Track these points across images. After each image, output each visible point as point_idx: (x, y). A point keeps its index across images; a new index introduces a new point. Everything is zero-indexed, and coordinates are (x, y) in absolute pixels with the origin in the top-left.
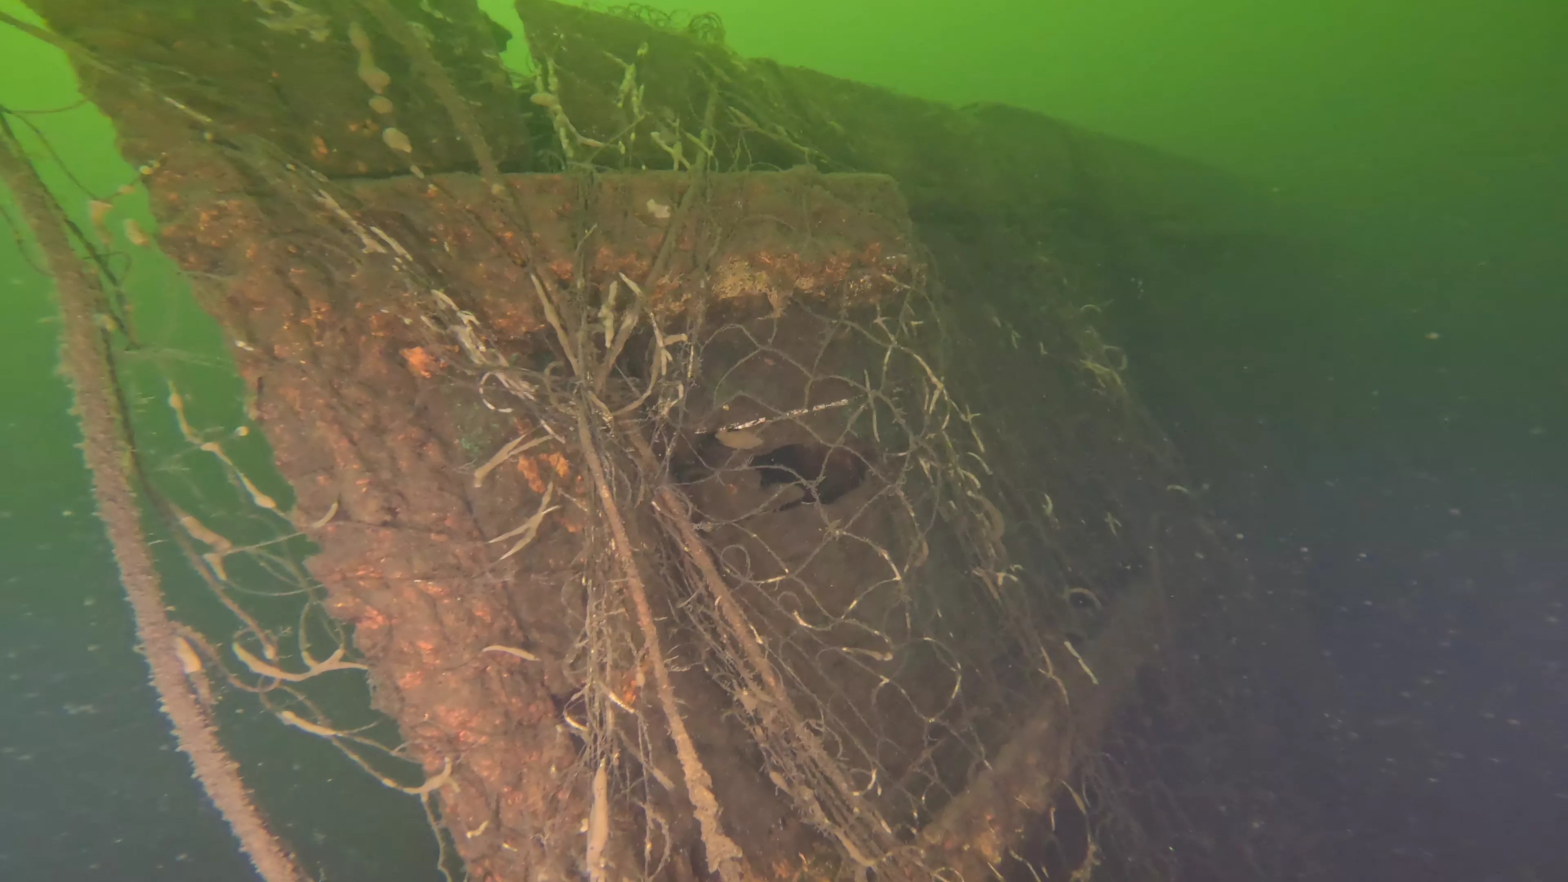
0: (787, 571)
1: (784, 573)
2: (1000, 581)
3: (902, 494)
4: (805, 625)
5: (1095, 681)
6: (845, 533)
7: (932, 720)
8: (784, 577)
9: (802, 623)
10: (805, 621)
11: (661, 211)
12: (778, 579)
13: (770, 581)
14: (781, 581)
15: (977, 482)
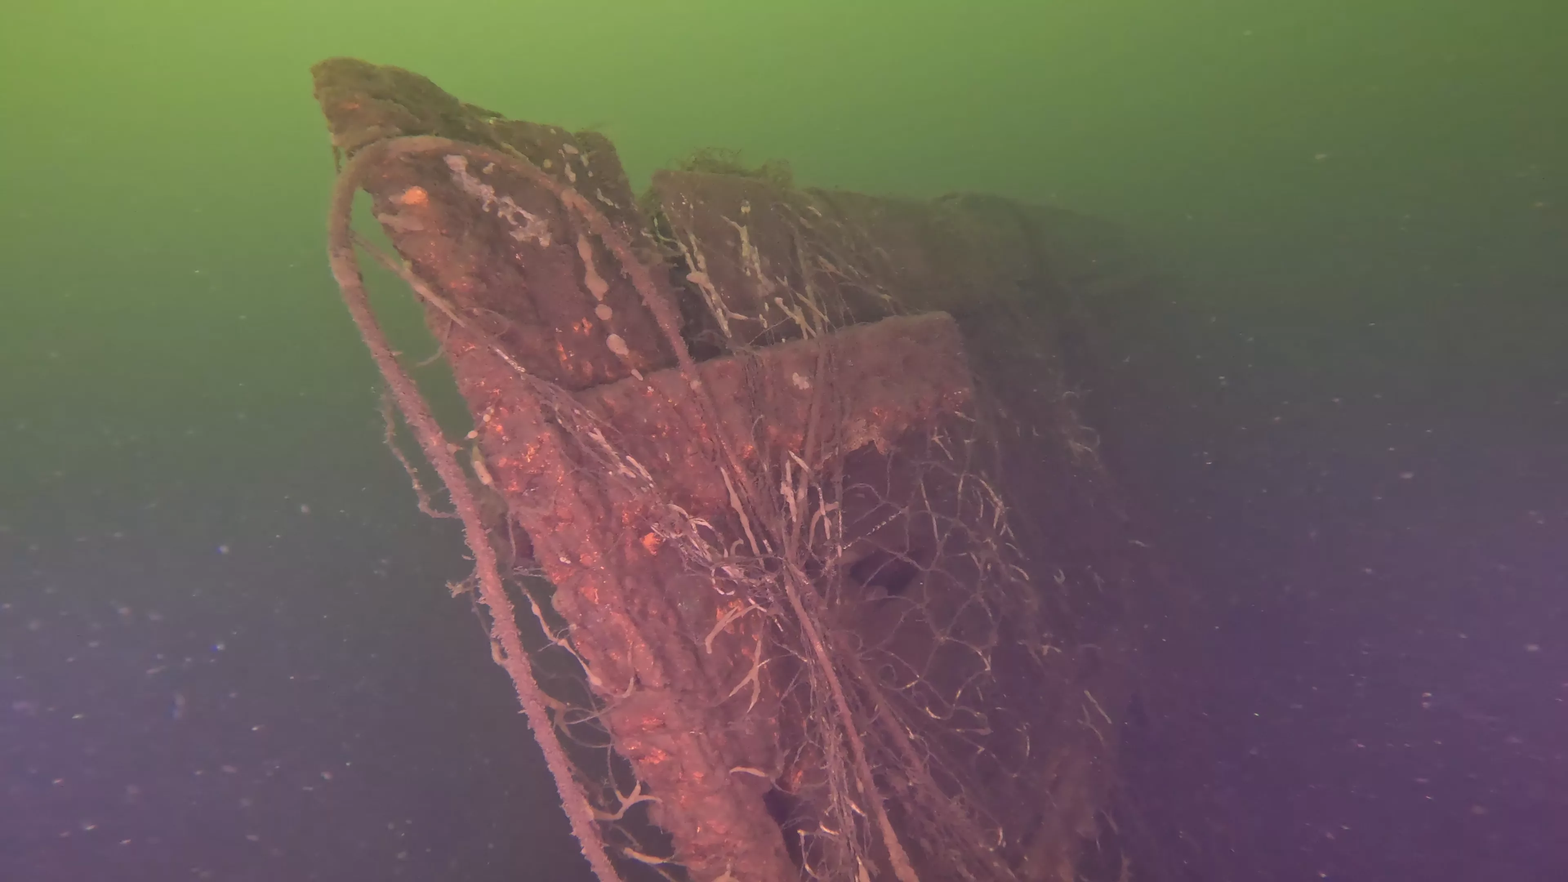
0: (918, 676)
1: (917, 679)
2: (1045, 652)
3: (983, 600)
4: (936, 717)
5: (1110, 722)
6: (948, 638)
7: (1015, 775)
8: (916, 681)
9: (933, 716)
10: (935, 714)
11: (801, 381)
12: (913, 683)
13: (908, 686)
14: (916, 685)
15: (1026, 575)
